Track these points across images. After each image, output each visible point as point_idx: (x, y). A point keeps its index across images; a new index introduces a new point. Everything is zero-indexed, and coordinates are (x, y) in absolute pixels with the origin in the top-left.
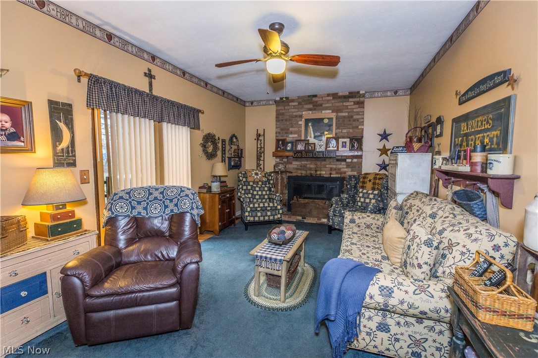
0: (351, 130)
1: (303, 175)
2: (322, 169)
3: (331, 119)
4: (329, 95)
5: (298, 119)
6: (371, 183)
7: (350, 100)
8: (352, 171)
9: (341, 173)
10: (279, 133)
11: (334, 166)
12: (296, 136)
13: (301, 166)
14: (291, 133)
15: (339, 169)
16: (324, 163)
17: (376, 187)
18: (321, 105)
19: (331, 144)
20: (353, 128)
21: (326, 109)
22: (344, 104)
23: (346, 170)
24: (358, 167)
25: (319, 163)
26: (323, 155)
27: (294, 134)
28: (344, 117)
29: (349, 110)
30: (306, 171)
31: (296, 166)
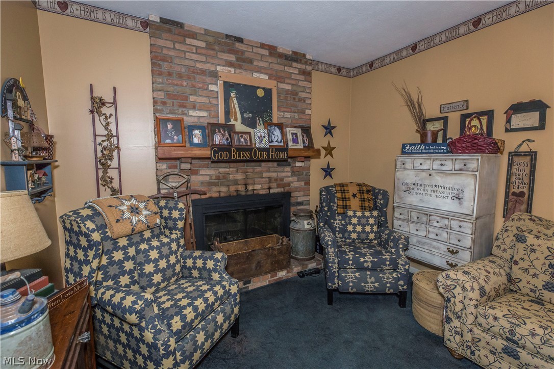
0: (296, 116)
1: (222, 195)
2: (256, 180)
3: (268, 92)
4: (263, 46)
5: (208, 79)
6: (357, 199)
7: (295, 64)
8: (298, 181)
9: (284, 186)
10: (164, 103)
11: (274, 175)
12: (205, 114)
13: (218, 178)
14: (194, 108)
15: (282, 179)
16: (258, 169)
17: (367, 204)
18: (250, 61)
19: (273, 136)
20: (298, 112)
21: (260, 70)
22: (286, 69)
23: (291, 179)
24: (306, 175)
25: (250, 170)
26: (268, 155)
27: (200, 110)
28: (287, 91)
29: (293, 82)
30: (228, 186)
31: (207, 179)
